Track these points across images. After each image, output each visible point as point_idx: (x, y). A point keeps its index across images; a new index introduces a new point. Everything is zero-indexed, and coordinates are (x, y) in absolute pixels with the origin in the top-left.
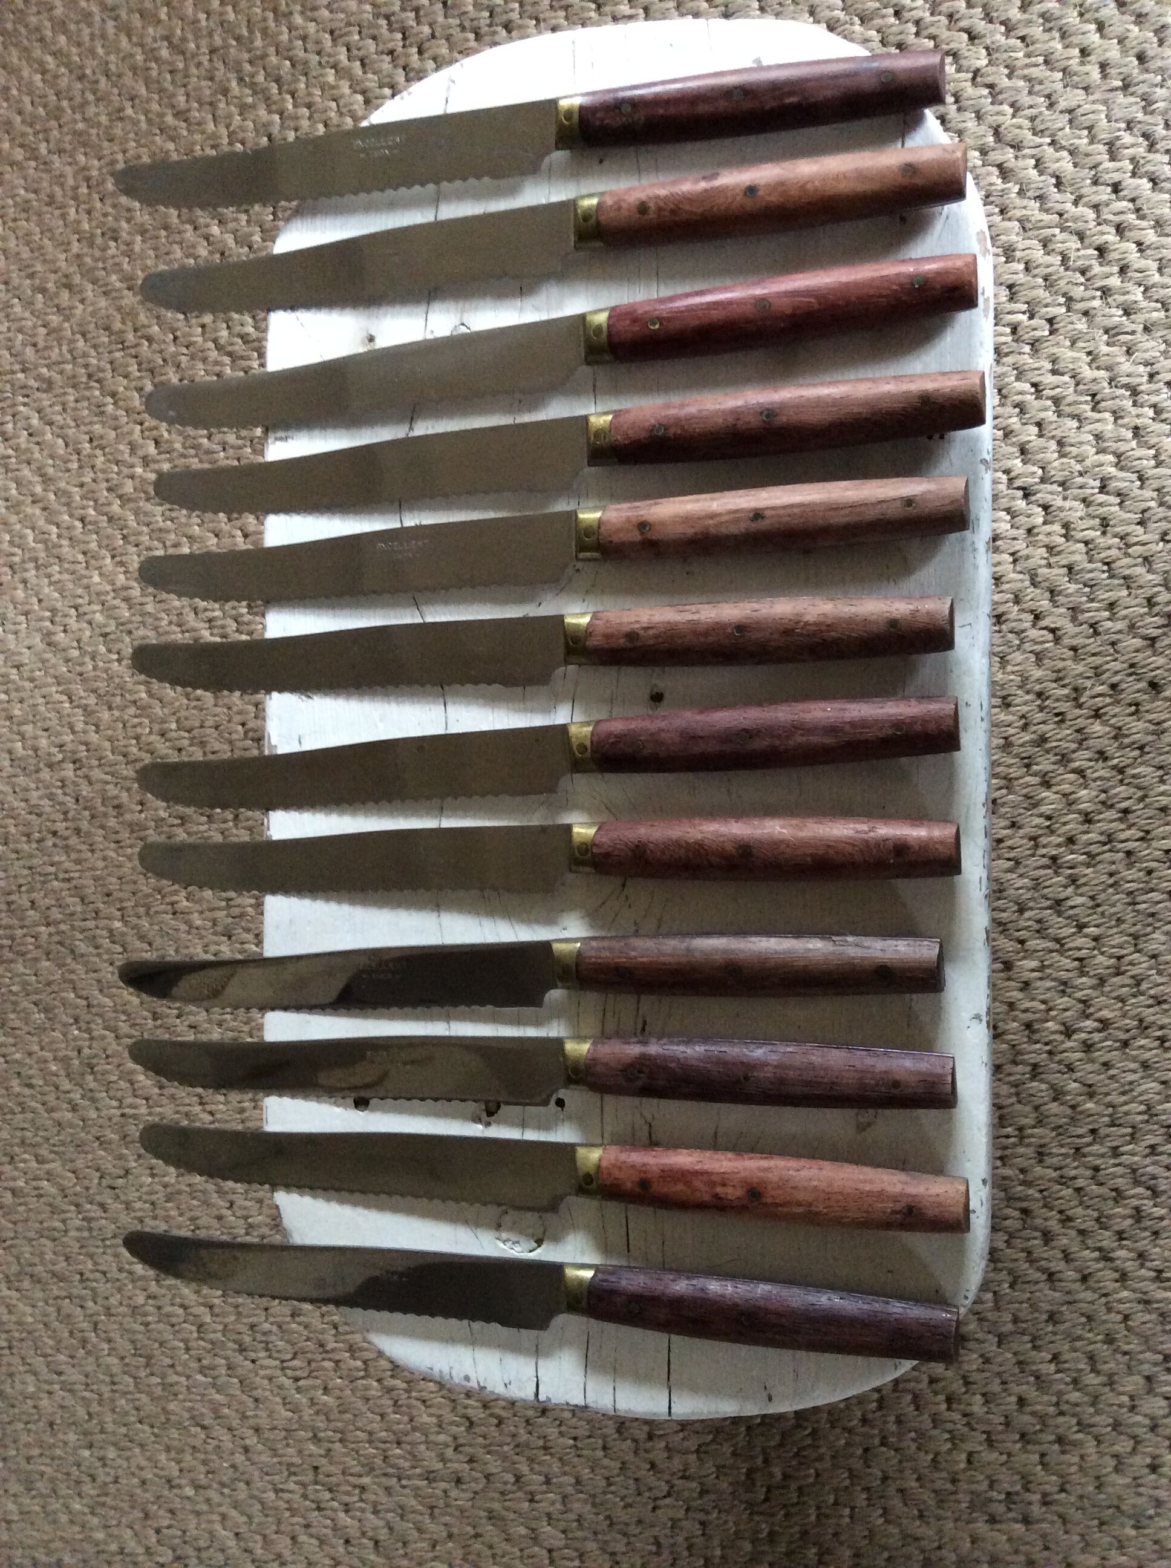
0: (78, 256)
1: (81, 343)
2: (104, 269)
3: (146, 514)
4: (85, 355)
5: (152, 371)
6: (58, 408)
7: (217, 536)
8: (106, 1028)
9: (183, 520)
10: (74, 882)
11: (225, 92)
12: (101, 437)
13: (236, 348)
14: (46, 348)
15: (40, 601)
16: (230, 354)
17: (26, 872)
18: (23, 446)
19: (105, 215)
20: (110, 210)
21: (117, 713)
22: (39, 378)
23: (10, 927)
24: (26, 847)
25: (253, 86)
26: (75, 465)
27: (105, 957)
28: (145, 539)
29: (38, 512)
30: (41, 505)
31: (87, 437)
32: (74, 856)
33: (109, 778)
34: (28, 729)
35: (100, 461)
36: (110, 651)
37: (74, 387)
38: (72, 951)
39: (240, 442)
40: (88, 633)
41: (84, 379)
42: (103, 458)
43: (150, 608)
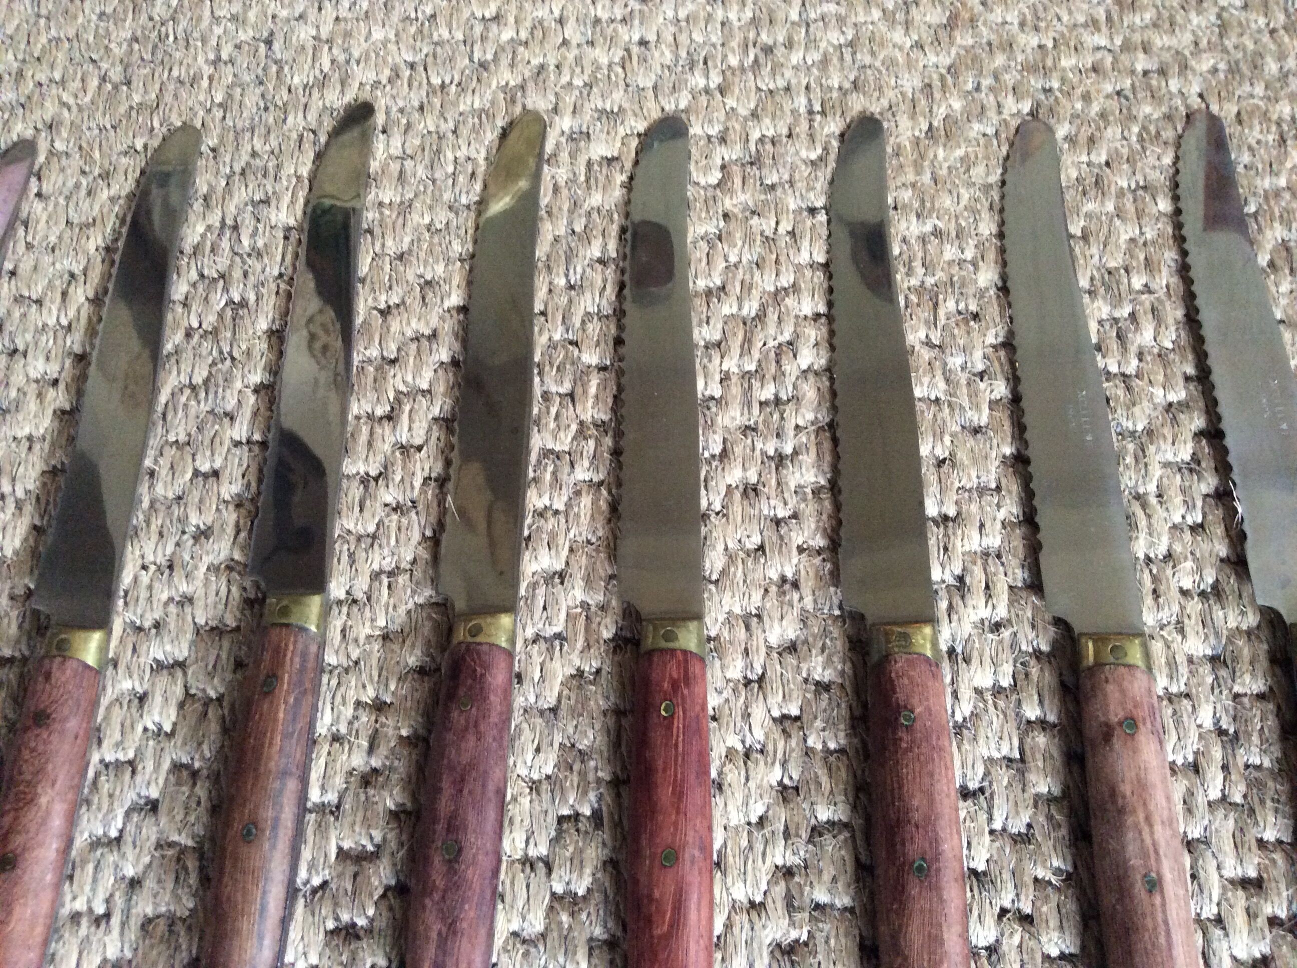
0: (1009, 46)
1: (834, 37)
2: (978, 89)
3: (476, 130)
4: (811, 43)
5: (756, 162)
7: (401, 257)
9: (447, 196)
12: (643, 61)
13: (771, 329)
16: (761, 316)
19: (1087, 98)
20: (1095, 108)
28: (430, 122)
31: (651, 37)
35: (601, 55)
36: (238, 46)
37: (755, 22)
39: (577, 321)
41: (764, 37)
42: (604, 61)
43: (296, 121)
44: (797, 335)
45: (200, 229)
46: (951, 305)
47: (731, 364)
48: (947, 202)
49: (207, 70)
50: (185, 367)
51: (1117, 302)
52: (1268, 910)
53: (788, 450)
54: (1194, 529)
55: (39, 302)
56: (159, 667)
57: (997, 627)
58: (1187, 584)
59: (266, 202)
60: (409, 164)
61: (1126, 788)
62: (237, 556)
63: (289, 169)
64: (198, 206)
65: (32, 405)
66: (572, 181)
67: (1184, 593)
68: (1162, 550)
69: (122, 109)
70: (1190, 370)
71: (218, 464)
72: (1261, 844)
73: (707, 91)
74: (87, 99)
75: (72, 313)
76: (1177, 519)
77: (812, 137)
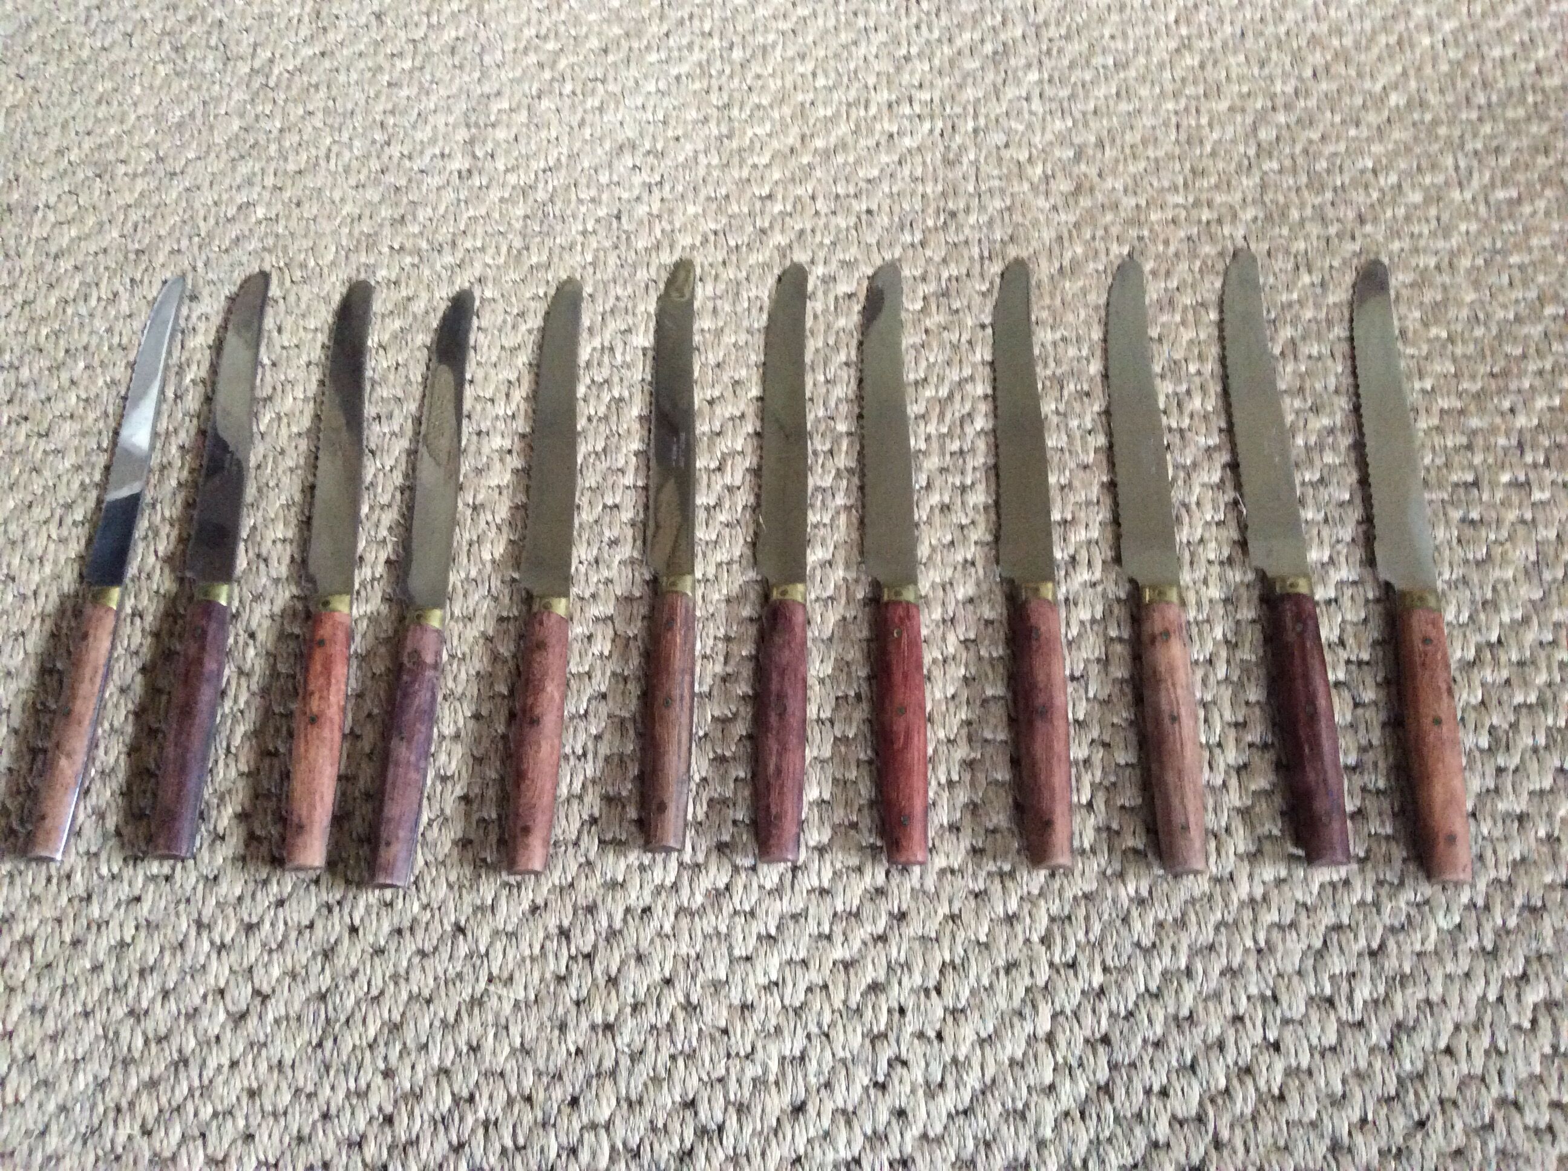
0: (1116, 206)
1: (998, 204)
2: (1094, 238)
3: (761, 278)
4: (982, 208)
5: (946, 294)
6: (919, 172)
7: (718, 365)
8: (142, 194)
9: (746, 323)
10: (323, 163)
11: (1316, 409)
12: (870, 225)
13: (957, 405)
14: (1000, 159)
15: (677, 139)
16: (951, 396)
17: (350, 106)
18: (878, 127)
19: (1166, 243)
20: (1172, 250)
21: (518, 225)
22: (963, 148)
23: (289, 87)
24: (380, 108)
25: (1320, 447)
26: (841, 191)
27: (225, 197)
28: (731, 273)
29: (790, 141)
30: (798, 145)
31: (875, 207)
32: (355, 164)
33: (441, 210)
34: (522, 117)
35: (841, 221)
36: (598, 221)
37: (944, 194)
38: (242, 157)
39: (833, 404)
40: (625, 195)
41: (951, 205)
42: (843, 225)
43: (642, 275)
44: (973, 408)
45: (589, 350)
46: (1072, 387)
47: (932, 429)
48: (1070, 317)
49: (580, 238)
50: (591, 440)
51: (1179, 381)
52: (1249, 738)
53: (969, 482)
54: (1218, 524)
55: (492, 400)
56: (597, 620)
57: (1094, 585)
58: (1212, 556)
59: (629, 331)
60: (719, 302)
61: (1162, 669)
62: (636, 554)
63: (641, 308)
64: (585, 335)
65: (497, 465)
66: (826, 311)
67: (1210, 562)
68: (1198, 537)
69: (526, 268)
70: (1223, 425)
71: (617, 500)
72: (1247, 703)
73: (913, 245)
74: (502, 260)
75: (514, 406)
76: (1208, 518)
77: (982, 275)
